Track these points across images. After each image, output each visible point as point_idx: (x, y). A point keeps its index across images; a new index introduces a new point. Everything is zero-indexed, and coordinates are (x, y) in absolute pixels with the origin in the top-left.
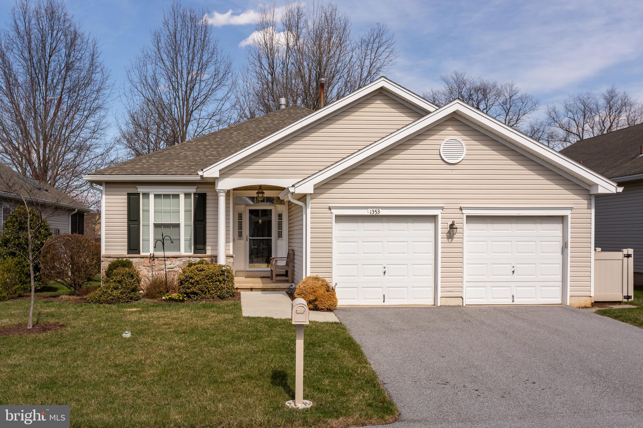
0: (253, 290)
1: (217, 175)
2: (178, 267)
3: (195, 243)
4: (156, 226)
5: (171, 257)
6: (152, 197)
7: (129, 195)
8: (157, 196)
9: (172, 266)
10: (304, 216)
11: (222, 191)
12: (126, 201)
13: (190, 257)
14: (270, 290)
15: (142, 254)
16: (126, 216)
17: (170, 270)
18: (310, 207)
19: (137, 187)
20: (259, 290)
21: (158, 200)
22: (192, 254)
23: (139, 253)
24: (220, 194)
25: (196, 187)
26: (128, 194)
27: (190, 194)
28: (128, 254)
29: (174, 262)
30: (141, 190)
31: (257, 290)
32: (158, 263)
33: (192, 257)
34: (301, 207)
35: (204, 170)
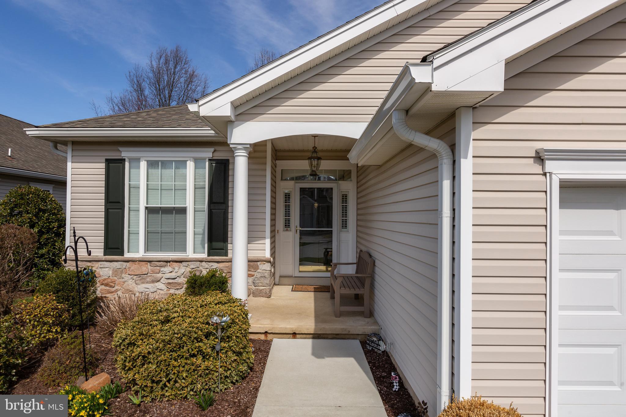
0: (298, 336)
1: (227, 111)
2: (183, 276)
3: (211, 240)
4: (150, 211)
5: (171, 261)
6: (143, 165)
7: (108, 162)
8: (152, 164)
9: (173, 275)
11: (240, 147)
12: (103, 171)
13: (201, 261)
15: (127, 255)
16: (103, 196)
17: (171, 281)
19: (121, 149)
21: (157, 172)
22: (204, 256)
23: (123, 255)
24: (239, 153)
25: (212, 150)
26: (107, 160)
27: (204, 159)
28: (105, 255)
29: (177, 268)
30: (126, 153)
32: (151, 269)
33: (206, 262)
35: (201, 102)
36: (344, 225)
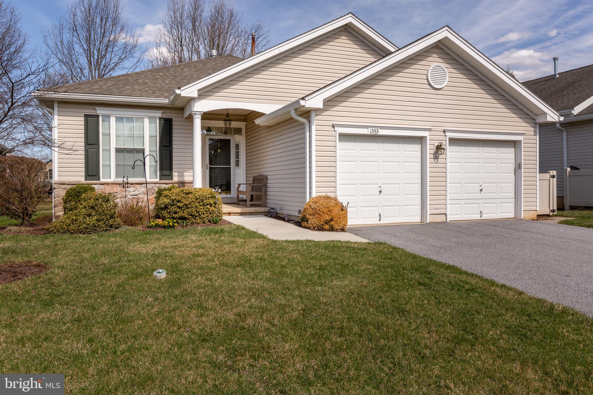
0: (231, 214)
1: (195, 95)
2: (142, 193)
3: (161, 169)
4: (118, 151)
5: (135, 184)
6: (113, 120)
7: (86, 116)
8: (119, 119)
9: (136, 193)
10: (308, 133)
11: (198, 113)
12: (83, 123)
13: (155, 183)
14: (248, 214)
15: (102, 180)
16: (83, 140)
17: (134, 197)
18: (315, 124)
19: (96, 108)
20: (237, 214)
21: (121, 124)
22: (158, 180)
23: (99, 179)
24: (195, 116)
25: (162, 112)
26: (85, 115)
27: (156, 117)
28: (86, 180)
29: (139, 189)
30: (100, 111)
31: (235, 214)
32: (120, 190)
33: (158, 184)
34: (303, 124)
35: (182, 89)
36: (237, 164)
